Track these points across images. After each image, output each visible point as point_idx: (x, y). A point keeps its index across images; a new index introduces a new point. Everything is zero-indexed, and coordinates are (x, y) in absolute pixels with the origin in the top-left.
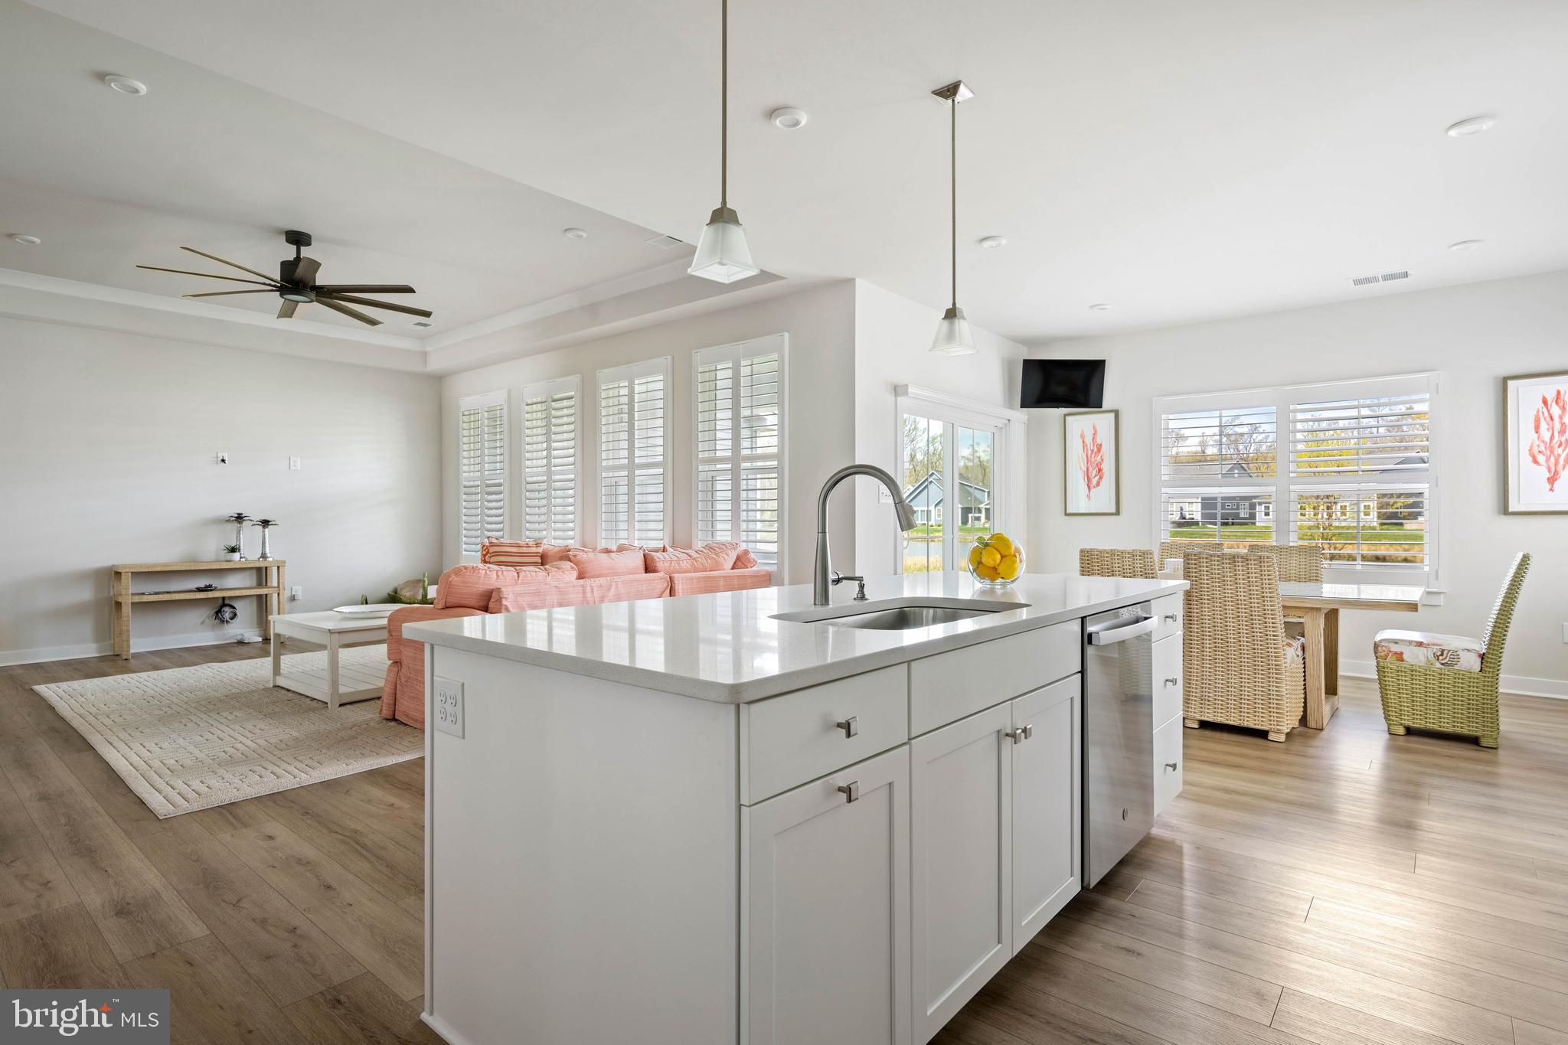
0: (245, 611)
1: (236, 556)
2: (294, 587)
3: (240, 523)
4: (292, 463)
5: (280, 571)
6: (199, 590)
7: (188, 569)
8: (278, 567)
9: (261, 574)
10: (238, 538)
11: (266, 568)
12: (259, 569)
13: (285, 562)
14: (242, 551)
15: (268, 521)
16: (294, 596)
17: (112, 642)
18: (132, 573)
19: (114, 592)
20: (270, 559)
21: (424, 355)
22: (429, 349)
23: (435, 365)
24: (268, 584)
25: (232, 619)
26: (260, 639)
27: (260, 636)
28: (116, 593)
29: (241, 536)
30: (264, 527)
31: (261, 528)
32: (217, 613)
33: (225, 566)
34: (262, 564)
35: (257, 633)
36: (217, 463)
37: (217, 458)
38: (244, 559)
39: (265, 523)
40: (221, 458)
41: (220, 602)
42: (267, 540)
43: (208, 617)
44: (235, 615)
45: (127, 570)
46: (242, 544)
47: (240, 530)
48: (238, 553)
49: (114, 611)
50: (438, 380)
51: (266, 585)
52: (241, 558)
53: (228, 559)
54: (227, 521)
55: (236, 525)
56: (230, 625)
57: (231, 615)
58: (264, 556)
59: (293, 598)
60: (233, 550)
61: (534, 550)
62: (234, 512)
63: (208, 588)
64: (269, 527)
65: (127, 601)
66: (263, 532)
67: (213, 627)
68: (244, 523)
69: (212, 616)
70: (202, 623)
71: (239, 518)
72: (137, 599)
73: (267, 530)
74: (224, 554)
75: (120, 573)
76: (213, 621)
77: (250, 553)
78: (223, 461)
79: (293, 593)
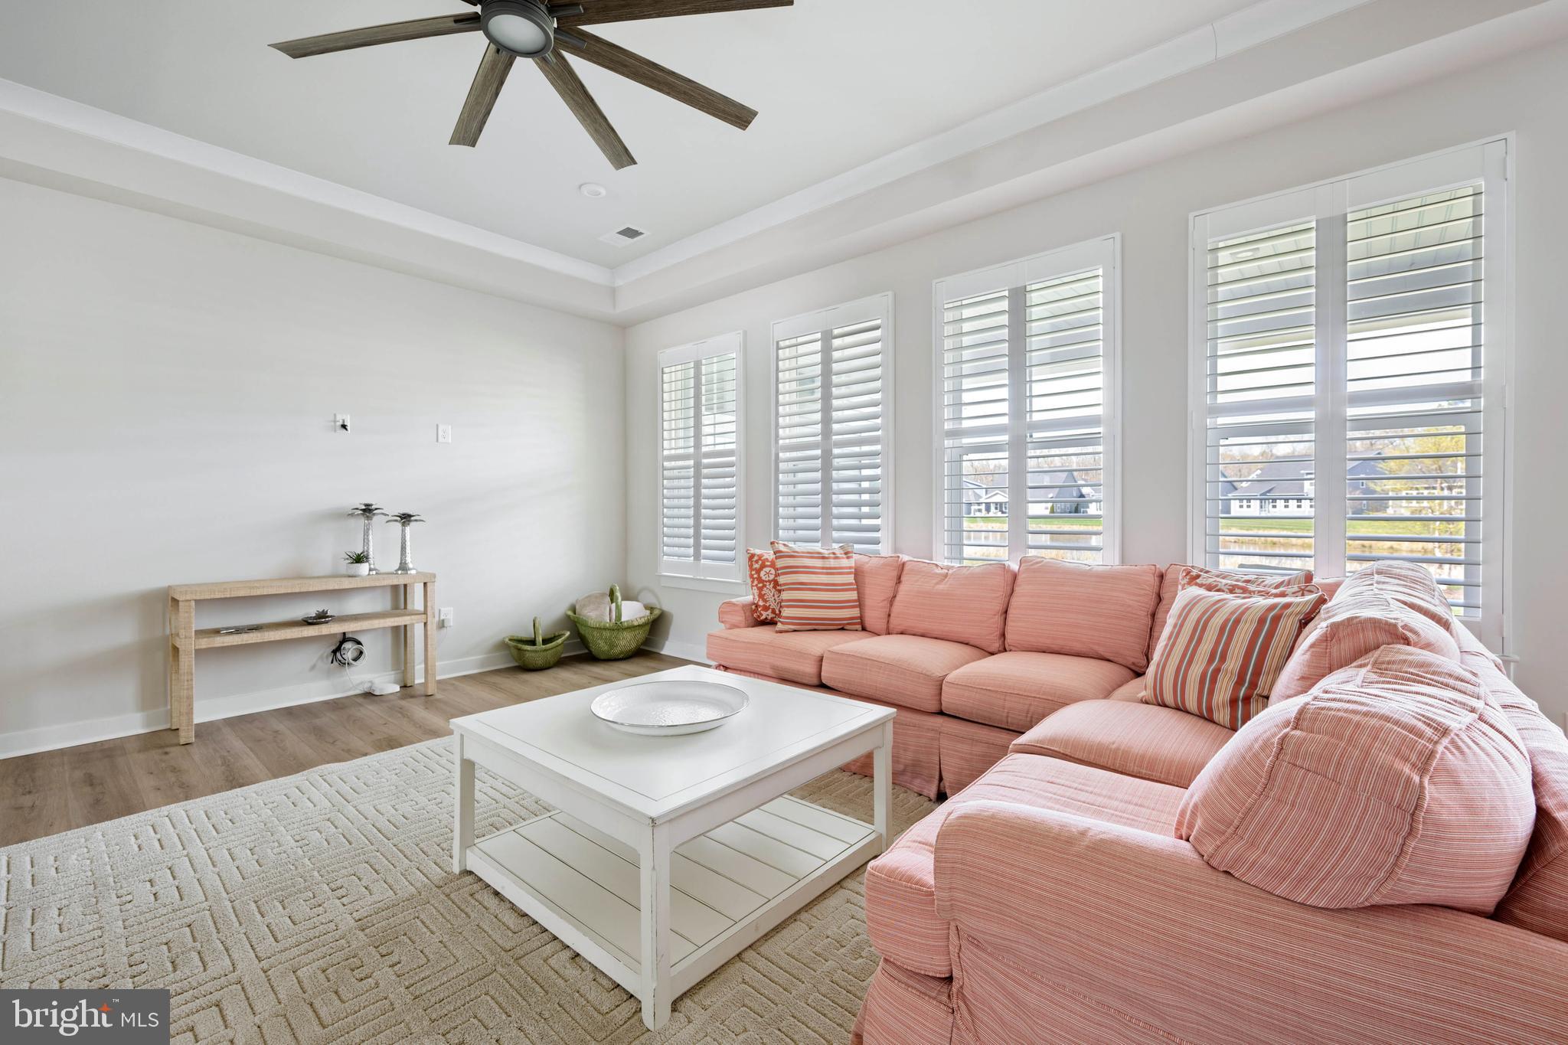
0: (375, 648)
1: (363, 569)
2: (442, 609)
3: (368, 518)
4: (441, 433)
5: (429, 589)
6: (307, 622)
7: (289, 591)
8: (425, 584)
9: (399, 595)
10: (366, 541)
11: (405, 586)
12: (395, 588)
13: (434, 576)
14: (371, 561)
15: (410, 516)
16: (443, 621)
17: (169, 707)
18: (197, 601)
19: (171, 629)
20: (413, 572)
21: (613, 292)
22: (619, 283)
23: (628, 305)
24: (409, 607)
25: (355, 660)
26: (397, 688)
27: (396, 682)
28: (173, 632)
29: (370, 537)
30: (404, 524)
31: (398, 526)
32: (334, 652)
33: (346, 584)
34: (400, 580)
35: (392, 677)
36: (335, 431)
37: (335, 421)
38: (374, 572)
39: (406, 518)
40: (341, 423)
41: (340, 638)
42: (408, 544)
43: (321, 658)
44: (361, 653)
45: (188, 598)
46: (371, 549)
47: (368, 529)
48: (367, 564)
49: (171, 658)
50: (623, 328)
51: (405, 608)
52: (370, 570)
53: (351, 572)
54: (352, 515)
55: (362, 521)
56: (352, 669)
57: (356, 654)
58: (403, 567)
59: (442, 625)
60: (359, 559)
61: (845, 563)
62: (359, 502)
63: (321, 618)
64: (412, 524)
65: (188, 645)
66: (403, 531)
67: (329, 674)
68: (375, 518)
69: (327, 657)
70: (313, 668)
71: (368, 511)
72: (205, 643)
73: (408, 529)
74: (344, 566)
75: (178, 601)
76: (326, 664)
77: (383, 560)
78: (344, 427)
79: (442, 618)
